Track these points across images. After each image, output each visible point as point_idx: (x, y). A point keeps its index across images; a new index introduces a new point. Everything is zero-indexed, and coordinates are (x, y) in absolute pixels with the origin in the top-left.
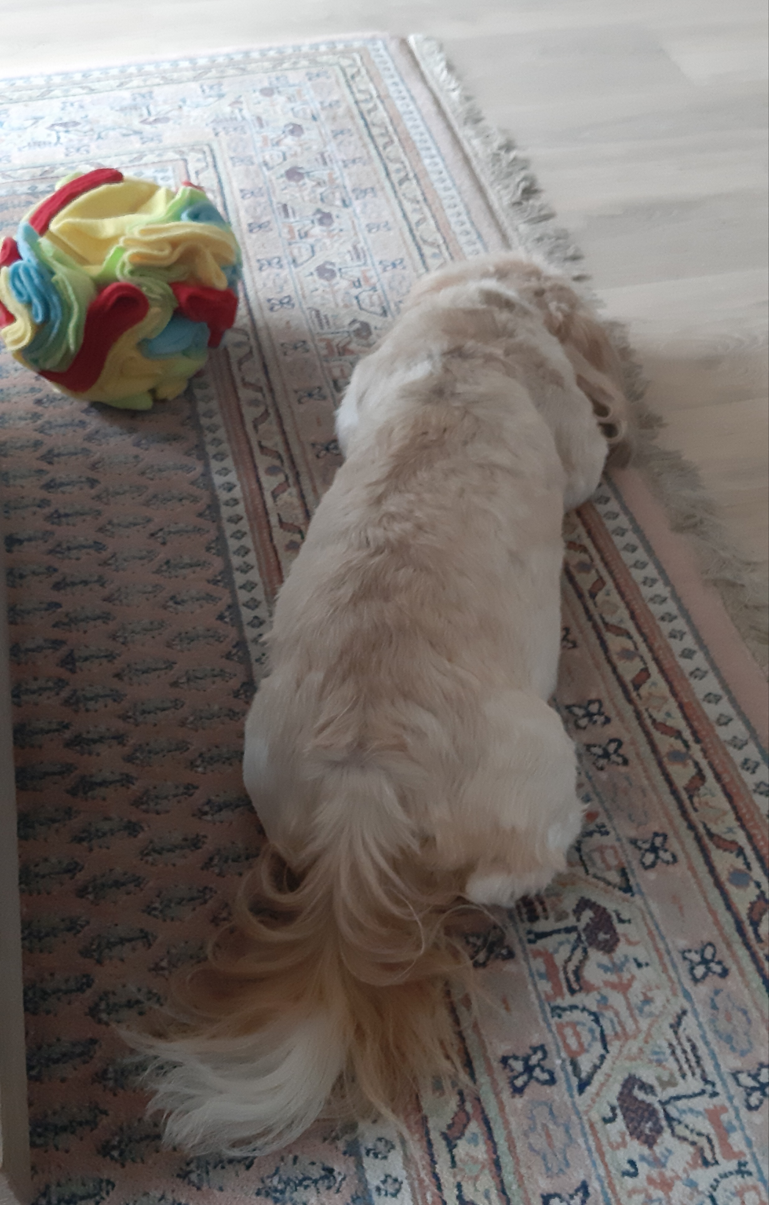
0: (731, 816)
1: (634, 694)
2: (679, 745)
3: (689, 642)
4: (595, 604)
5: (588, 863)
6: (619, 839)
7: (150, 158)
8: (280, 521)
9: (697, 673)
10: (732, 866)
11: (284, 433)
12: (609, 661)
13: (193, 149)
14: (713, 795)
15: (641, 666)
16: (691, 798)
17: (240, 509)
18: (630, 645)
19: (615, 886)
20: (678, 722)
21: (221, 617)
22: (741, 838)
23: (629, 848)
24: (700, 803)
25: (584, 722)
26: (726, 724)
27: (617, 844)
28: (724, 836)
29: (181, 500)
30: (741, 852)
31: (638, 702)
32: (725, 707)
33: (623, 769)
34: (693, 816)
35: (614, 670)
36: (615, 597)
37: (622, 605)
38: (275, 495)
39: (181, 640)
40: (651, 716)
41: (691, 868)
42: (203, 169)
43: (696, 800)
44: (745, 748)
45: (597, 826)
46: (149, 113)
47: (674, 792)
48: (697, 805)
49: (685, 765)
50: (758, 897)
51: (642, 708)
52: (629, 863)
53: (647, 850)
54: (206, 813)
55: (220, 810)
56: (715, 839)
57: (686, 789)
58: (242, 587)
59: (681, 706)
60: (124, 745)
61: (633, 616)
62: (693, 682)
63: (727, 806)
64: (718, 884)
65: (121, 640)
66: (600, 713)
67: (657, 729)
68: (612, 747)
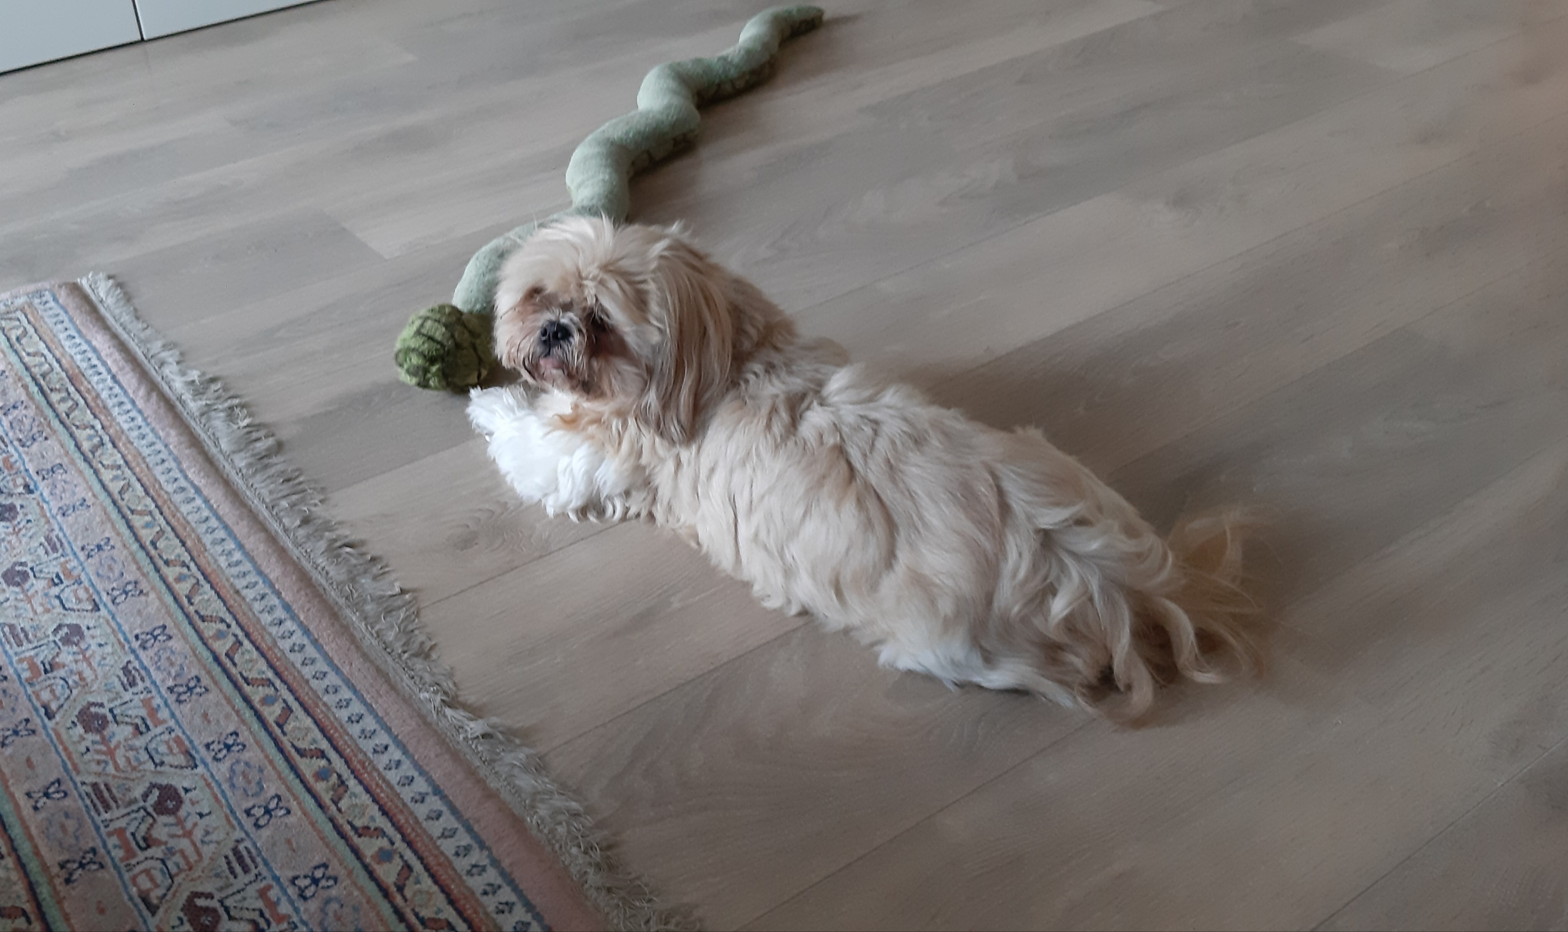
3: (520, 912)
4: (405, 898)
36: (427, 882)
37: (435, 888)
61: (451, 901)
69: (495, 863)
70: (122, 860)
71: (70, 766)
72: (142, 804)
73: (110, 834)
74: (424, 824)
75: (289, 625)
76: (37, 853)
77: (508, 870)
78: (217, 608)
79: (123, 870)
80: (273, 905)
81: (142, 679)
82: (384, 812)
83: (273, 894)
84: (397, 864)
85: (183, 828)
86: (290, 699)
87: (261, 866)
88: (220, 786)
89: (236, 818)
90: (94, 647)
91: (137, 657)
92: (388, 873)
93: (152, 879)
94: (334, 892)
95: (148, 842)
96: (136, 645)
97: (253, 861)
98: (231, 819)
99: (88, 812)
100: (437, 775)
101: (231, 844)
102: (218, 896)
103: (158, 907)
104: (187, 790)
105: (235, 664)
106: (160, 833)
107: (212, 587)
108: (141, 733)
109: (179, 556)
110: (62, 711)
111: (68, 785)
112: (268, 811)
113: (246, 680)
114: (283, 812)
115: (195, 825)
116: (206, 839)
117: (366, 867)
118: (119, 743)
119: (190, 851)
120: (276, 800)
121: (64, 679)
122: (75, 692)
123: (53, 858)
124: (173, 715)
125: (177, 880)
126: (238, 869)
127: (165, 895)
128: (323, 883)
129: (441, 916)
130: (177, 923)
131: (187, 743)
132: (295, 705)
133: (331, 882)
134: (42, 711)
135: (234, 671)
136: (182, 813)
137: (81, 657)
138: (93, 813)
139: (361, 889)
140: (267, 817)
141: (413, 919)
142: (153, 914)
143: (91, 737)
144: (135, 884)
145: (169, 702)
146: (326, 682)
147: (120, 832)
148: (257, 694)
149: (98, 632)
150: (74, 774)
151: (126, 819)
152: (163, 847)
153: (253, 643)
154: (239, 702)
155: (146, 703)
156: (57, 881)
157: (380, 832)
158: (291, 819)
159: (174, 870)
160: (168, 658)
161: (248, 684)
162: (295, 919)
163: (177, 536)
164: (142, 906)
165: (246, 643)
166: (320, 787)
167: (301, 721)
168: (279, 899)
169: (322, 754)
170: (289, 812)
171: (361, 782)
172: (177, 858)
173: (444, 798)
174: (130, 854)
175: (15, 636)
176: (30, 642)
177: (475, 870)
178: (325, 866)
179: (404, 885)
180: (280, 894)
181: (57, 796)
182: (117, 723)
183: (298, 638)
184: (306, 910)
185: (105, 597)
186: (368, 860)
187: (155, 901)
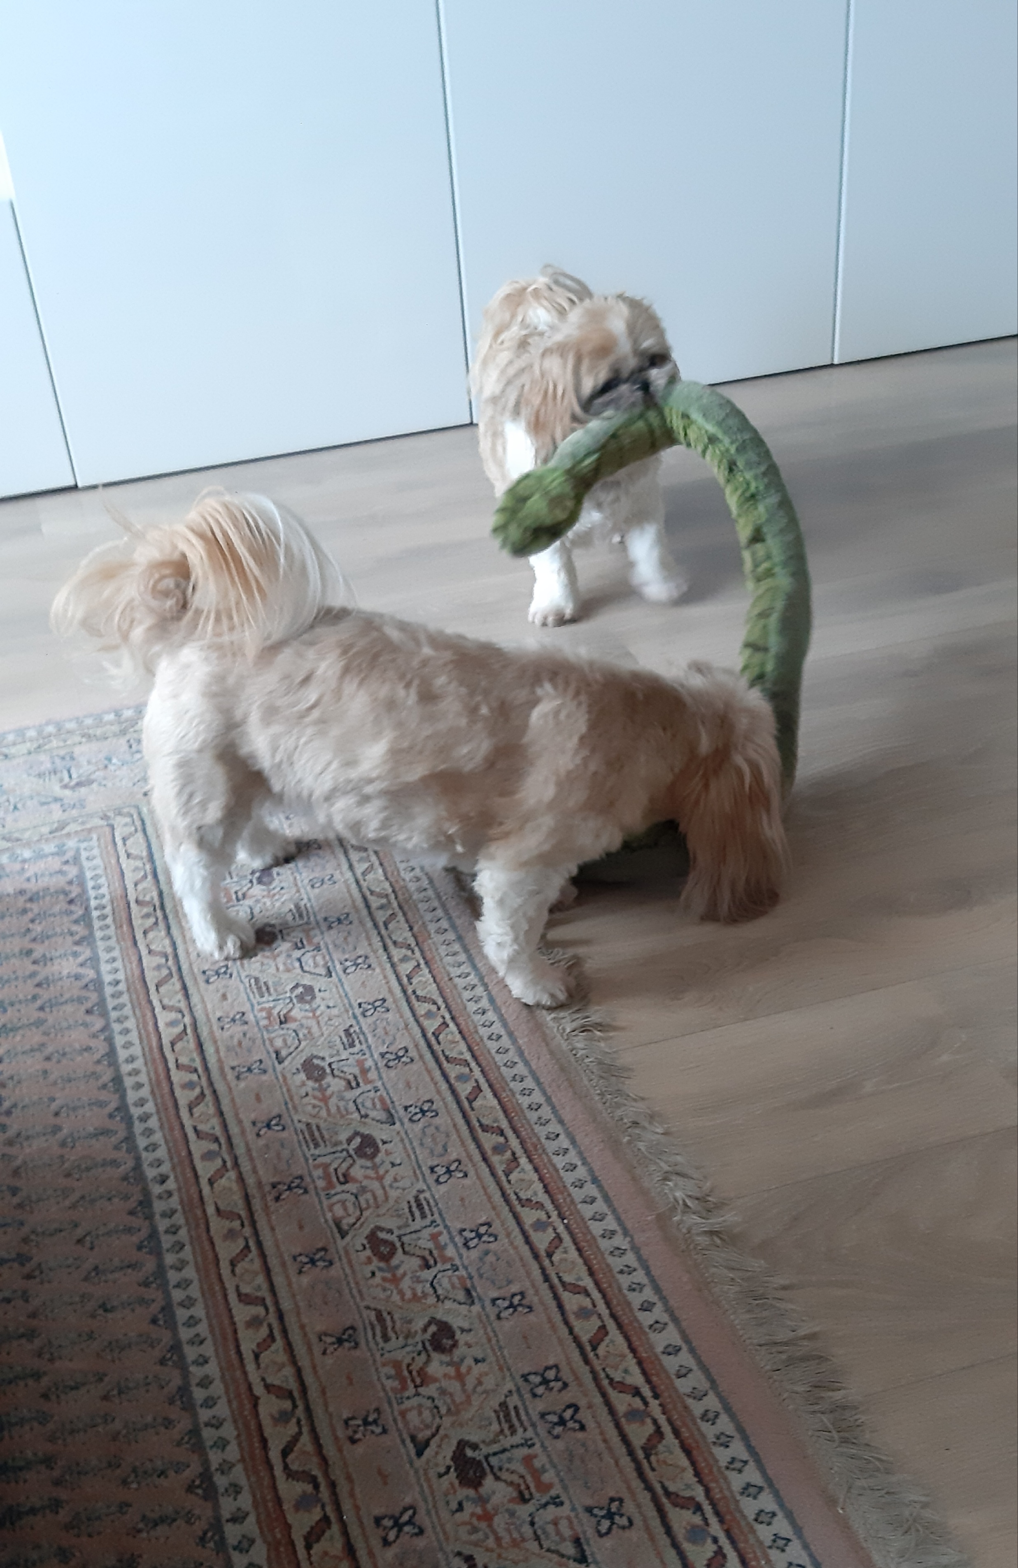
0: (690, 1471)
1: (591, 1355)
2: (637, 1403)
3: (648, 1294)
4: (552, 1262)
5: (542, 1537)
6: (573, 1509)
7: (72, 828)
8: (218, 1210)
9: (657, 1326)
10: (688, 1523)
11: (221, 1114)
12: (566, 1322)
13: (120, 814)
14: (671, 1453)
15: (600, 1324)
16: (647, 1457)
17: (174, 1202)
18: (587, 1302)
19: (569, 1558)
20: (636, 1378)
21: (154, 1321)
22: (699, 1493)
23: (585, 1517)
24: (658, 1461)
25: (540, 1390)
26: (685, 1376)
27: (572, 1514)
28: (682, 1494)
29: (110, 1199)
30: (698, 1508)
31: (595, 1362)
32: (685, 1358)
33: (580, 1435)
34: (650, 1475)
35: (571, 1331)
36: (573, 1254)
37: (580, 1261)
38: (211, 1182)
39: (111, 1350)
40: (608, 1376)
41: (647, 1529)
42: (131, 834)
43: (653, 1458)
44: (705, 1398)
45: (551, 1498)
46: (70, 777)
47: (631, 1453)
48: (655, 1464)
49: (643, 1422)
50: (715, 1552)
51: (598, 1368)
52: (584, 1532)
53: (603, 1517)
54: (139, 1531)
55: (156, 1525)
56: (673, 1497)
57: (643, 1448)
58: (178, 1286)
59: (640, 1363)
60: (52, 1469)
61: (591, 1273)
62: (653, 1336)
63: (685, 1462)
64: (675, 1545)
65: (47, 1356)
66: (557, 1379)
67: (614, 1388)
68: (568, 1414)
69: (636, 1249)
70: (324, 1189)
71: (290, 1106)
72: (345, 1146)
73: (316, 1167)
74: (579, 1206)
75: (491, 1016)
76: (255, 1171)
77: (645, 1257)
78: (432, 990)
79: (323, 1198)
80: (442, 1248)
81: (360, 1042)
82: (547, 1191)
83: (444, 1239)
84: (550, 1234)
85: (377, 1172)
86: (482, 1081)
87: (436, 1216)
88: (411, 1143)
89: (422, 1173)
90: (323, 1008)
91: (358, 1023)
92: (542, 1240)
93: (345, 1209)
94: (492, 1246)
95: (346, 1179)
96: (358, 1011)
97: (431, 1210)
98: (418, 1172)
99: (300, 1146)
100: (596, 1166)
101: (414, 1192)
102: (396, 1233)
103: (347, 1233)
104: (384, 1143)
105: (439, 1043)
106: (357, 1172)
107: (430, 972)
108: (352, 1088)
109: (405, 939)
110: (289, 1058)
111: (286, 1120)
112: (449, 1171)
113: (447, 1058)
114: (461, 1175)
115: (387, 1172)
116: (396, 1185)
117: (524, 1233)
118: (333, 1093)
119: (380, 1193)
120: (456, 1164)
121: (295, 1031)
122: (303, 1044)
123: (267, 1178)
124: (381, 1078)
125: (366, 1214)
126: (417, 1214)
127: (354, 1224)
128: (485, 1238)
129: (580, 1283)
130: (361, 1248)
131: (388, 1102)
132: (484, 1086)
133: (492, 1239)
134: (274, 1056)
135: (436, 1047)
136: (378, 1160)
137: (311, 1015)
138: (304, 1147)
139: (516, 1248)
140: (447, 1176)
141: (556, 1281)
142: (343, 1238)
143: (310, 1083)
144: (331, 1210)
145: (379, 1064)
146: (515, 1071)
147: (326, 1166)
148: (453, 1071)
149: (326, 995)
150: (292, 1112)
151: (332, 1157)
152: (358, 1185)
153: (457, 1025)
154: (437, 1074)
155: (360, 1063)
156: (269, 1198)
157: (540, 1206)
158: (466, 1181)
159: (364, 1205)
160: (385, 1028)
161: (448, 1062)
162: (457, 1262)
163: (407, 921)
164: (335, 1230)
165: (452, 1025)
166: (495, 1159)
167: (487, 1099)
168: (446, 1245)
169: (502, 1133)
170: (466, 1175)
171: (531, 1161)
172: (369, 1196)
173: (600, 1187)
174: (330, 1185)
175: (259, 989)
176: (270, 994)
177: (617, 1252)
178: (489, 1224)
179: (554, 1252)
180: (448, 1241)
181: (276, 1128)
182: (334, 1076)
183: (497, 1028)
184: (468, 1257)
185: (338, 966)
186: (527, 1227)
187: (345, 1227)
